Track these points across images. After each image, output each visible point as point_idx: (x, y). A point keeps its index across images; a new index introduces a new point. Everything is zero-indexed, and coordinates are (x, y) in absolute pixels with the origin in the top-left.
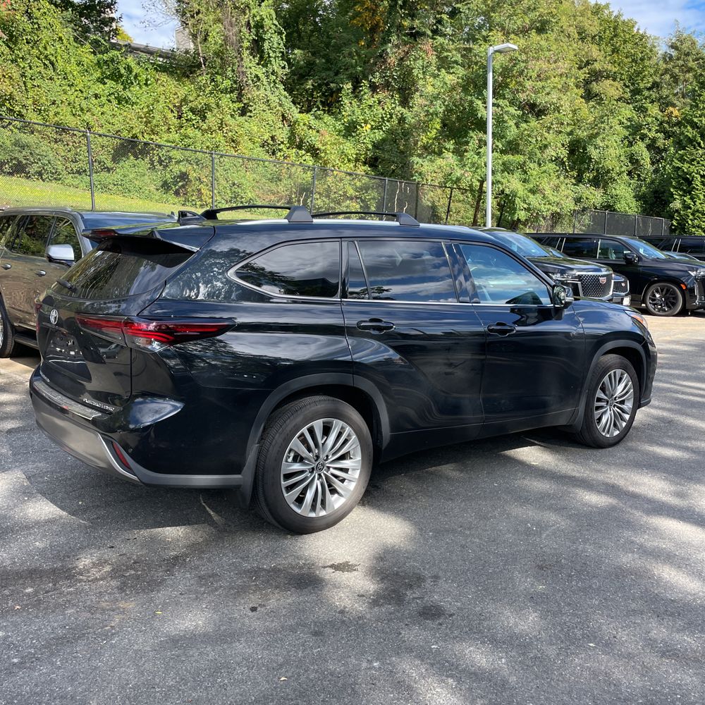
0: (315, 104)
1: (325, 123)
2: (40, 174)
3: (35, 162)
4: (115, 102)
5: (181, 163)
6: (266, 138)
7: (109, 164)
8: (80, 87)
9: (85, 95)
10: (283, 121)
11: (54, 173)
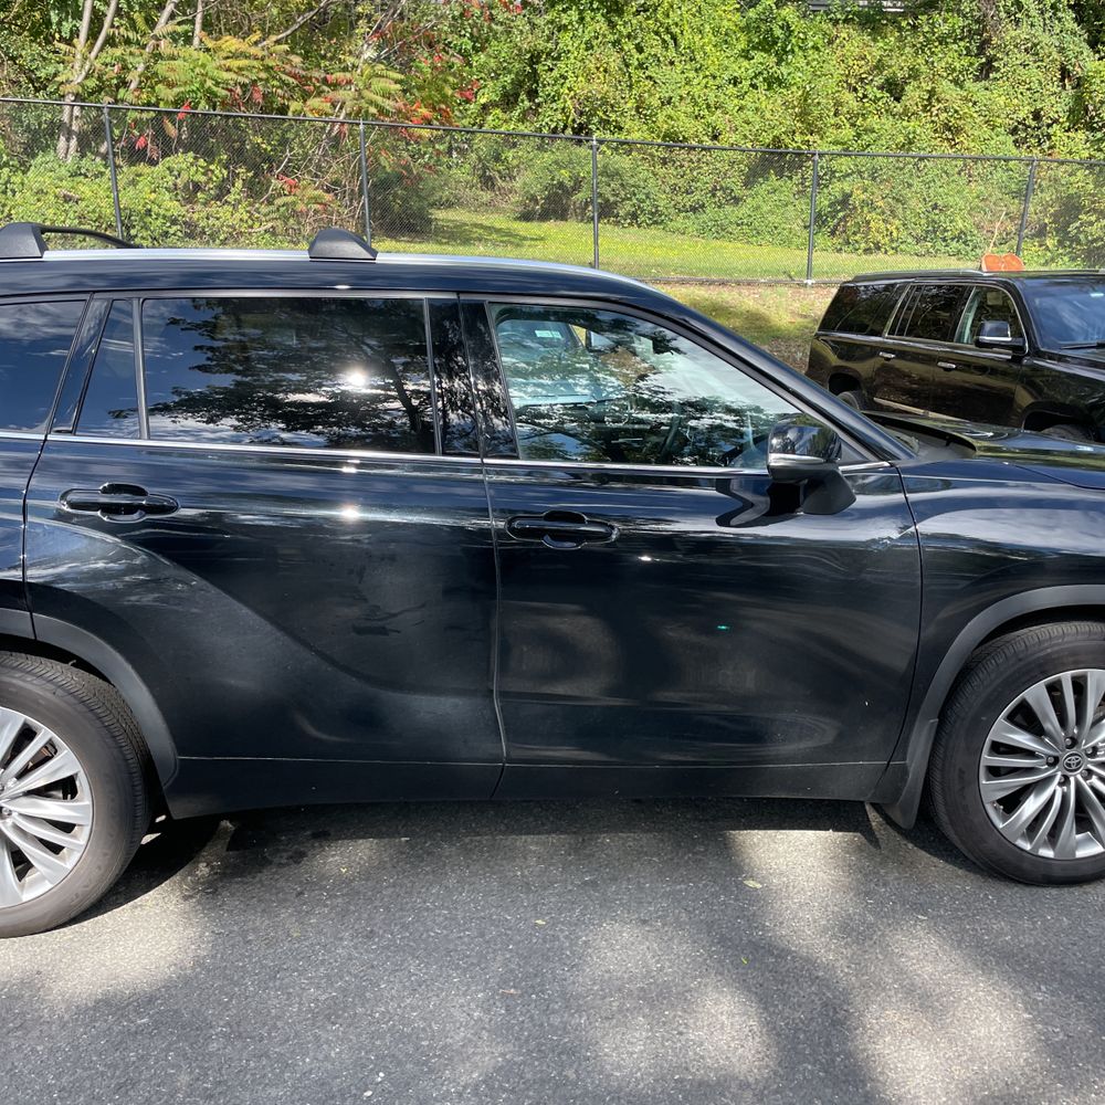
2: (634, 216)
3: (627, 199)
4: (762, 87)
6: (1022, 115)
7: (738, 191)
8: (712, 69)
9: (718, 82)
10: (1062, 80)
11: (653, 214)
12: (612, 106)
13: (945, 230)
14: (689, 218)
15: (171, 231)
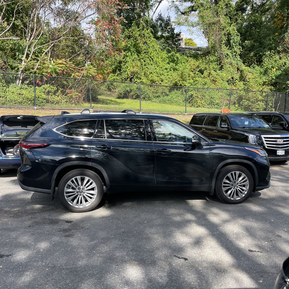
2: (144, 98)
3: (142, 94)
4: (172, 70)
6: (229, 78)
7: (168, 93)
8: (161, 66)
9: (162, 69)
10: (238, 71)
11: (149, 98)
12: (139, 74)
13: (214, 103)
14: (156, 99)
15: (44, 101)
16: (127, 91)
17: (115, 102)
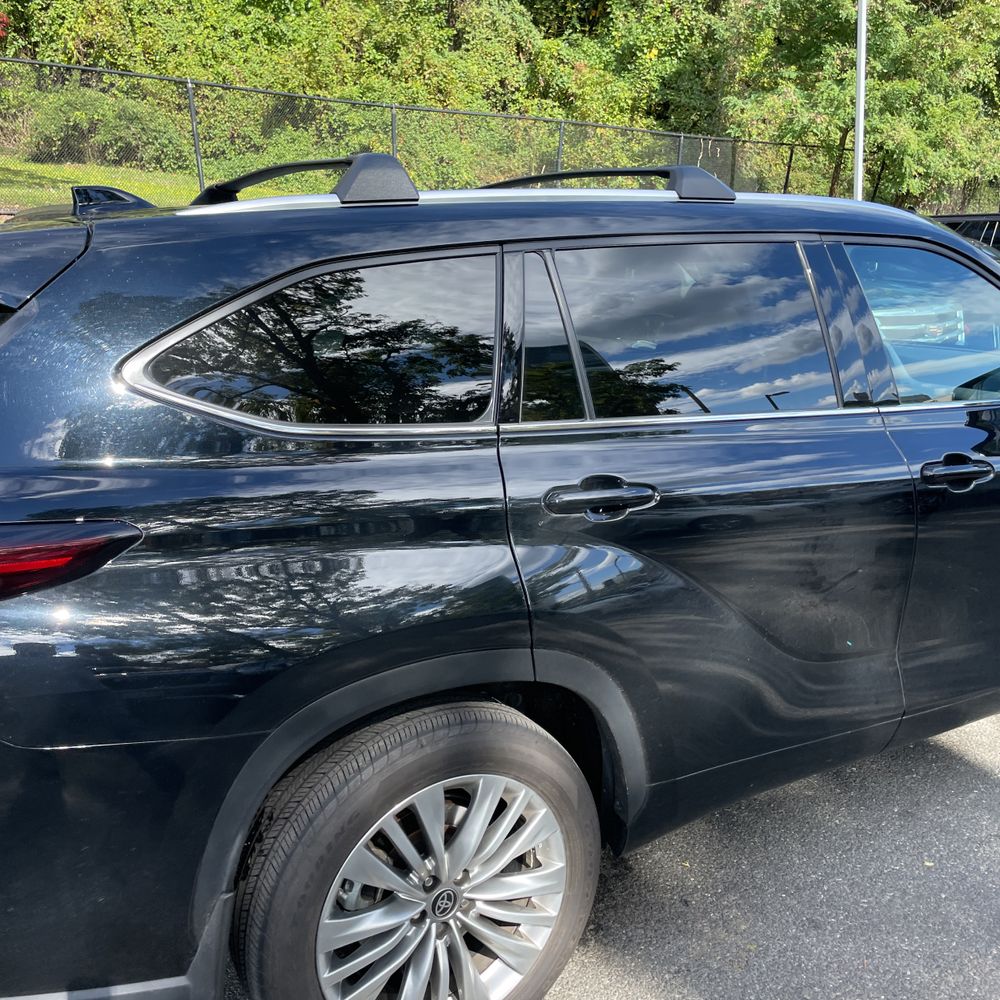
0: (568, 23)
1: (584, 52)
2: (158, 161)
3: (150, 143)
4: (263, 42)
5: (362, 132)
6: (491, 83)
7: (258, 140)
8: (212, 21)
9: (219, 33)
11: (177, 159)
12: (119, 50)
14: (212, 164)
16: (75, 127)
17: (31, 176)
